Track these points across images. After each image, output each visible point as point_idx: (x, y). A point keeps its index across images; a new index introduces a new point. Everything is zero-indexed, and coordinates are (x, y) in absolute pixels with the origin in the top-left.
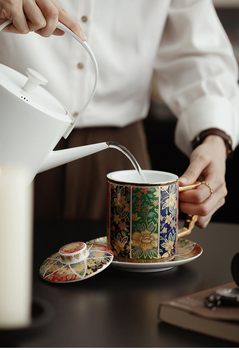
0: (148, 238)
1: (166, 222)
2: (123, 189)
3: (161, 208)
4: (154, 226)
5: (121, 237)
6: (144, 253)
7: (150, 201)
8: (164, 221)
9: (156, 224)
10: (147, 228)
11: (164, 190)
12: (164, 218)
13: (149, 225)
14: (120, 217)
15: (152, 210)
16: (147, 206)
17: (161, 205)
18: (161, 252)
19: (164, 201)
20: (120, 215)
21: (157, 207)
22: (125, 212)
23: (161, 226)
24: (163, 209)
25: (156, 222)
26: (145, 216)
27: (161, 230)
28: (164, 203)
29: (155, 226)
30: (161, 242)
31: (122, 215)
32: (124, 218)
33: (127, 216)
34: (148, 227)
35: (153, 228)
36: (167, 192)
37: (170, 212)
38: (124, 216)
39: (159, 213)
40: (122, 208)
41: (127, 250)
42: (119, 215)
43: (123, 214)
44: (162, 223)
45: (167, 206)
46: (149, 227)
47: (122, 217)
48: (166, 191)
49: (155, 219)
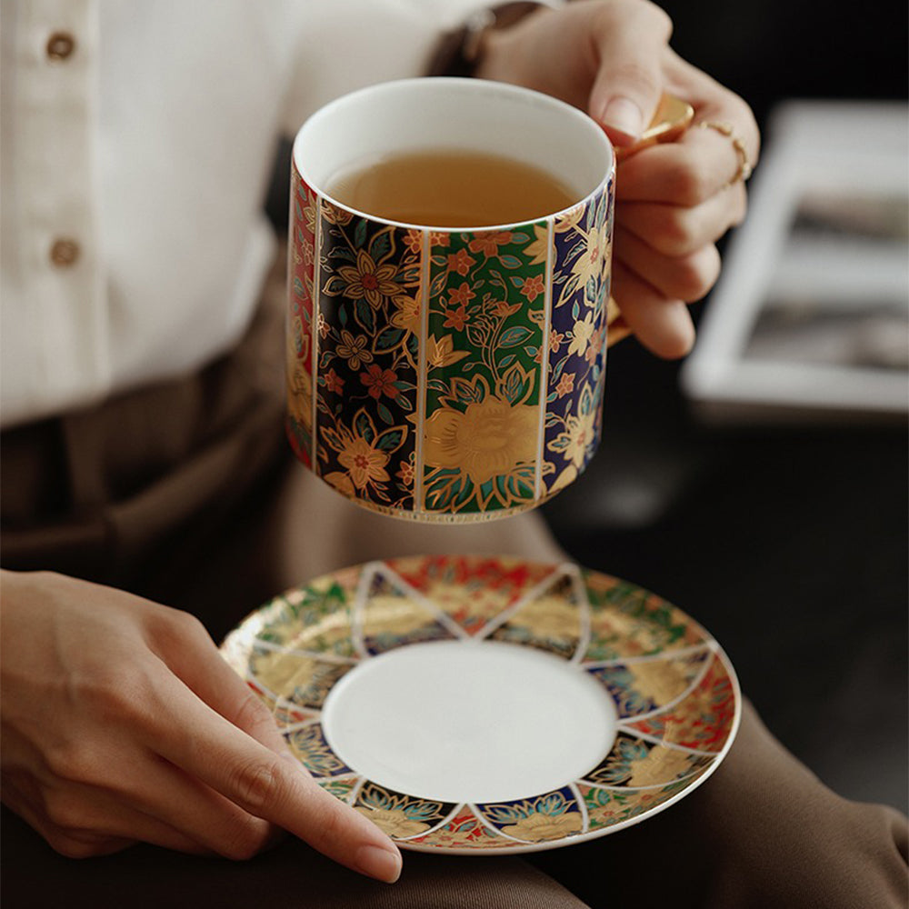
0: (499, 428)
1: (571, 351)
2: (388, 237)
3: (555, 301)
4: (524, 380)
5: (371, 424)
6: (476, 490)
7: (509, 284)
8: (564, 348)
9: (532, 373)
10: (492, 393)
11: (568, 229)
12: (565, 339)
13: (501, 378)
14: (368, 347)
15: (519, 319)
16: (496, 308)
17: (557, 289)
18: (549, 471)
19: (567, 271)
20: (370, 340)
21: (539, 304)
22: (392, 329)
23: (550, 375)
24: (561, 303)
25: (532, 364)
26: (487, 344)
27: (551, 390)
28: (568, 279)
29: (528, 379)
30: (550, 434)
31: (379, 340)
32: (391, 353)
33: (405, 348)
34: (498, 387)
35: (520, 387)
36: (579, 230)
37: (587, 303)
38: (390, 347)
39: (546, 325)
40: (380, 313)
41: (401, 481)
42: (362, 340)
43: (383, 335)
44: (554, 359)
45: (577, 288)
46: (502, 385)
47: (378, 348)
48: (577, 228)
49: (529, 350)
